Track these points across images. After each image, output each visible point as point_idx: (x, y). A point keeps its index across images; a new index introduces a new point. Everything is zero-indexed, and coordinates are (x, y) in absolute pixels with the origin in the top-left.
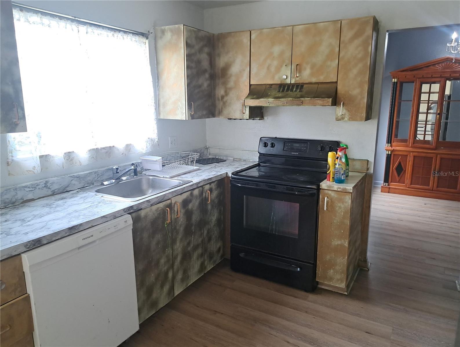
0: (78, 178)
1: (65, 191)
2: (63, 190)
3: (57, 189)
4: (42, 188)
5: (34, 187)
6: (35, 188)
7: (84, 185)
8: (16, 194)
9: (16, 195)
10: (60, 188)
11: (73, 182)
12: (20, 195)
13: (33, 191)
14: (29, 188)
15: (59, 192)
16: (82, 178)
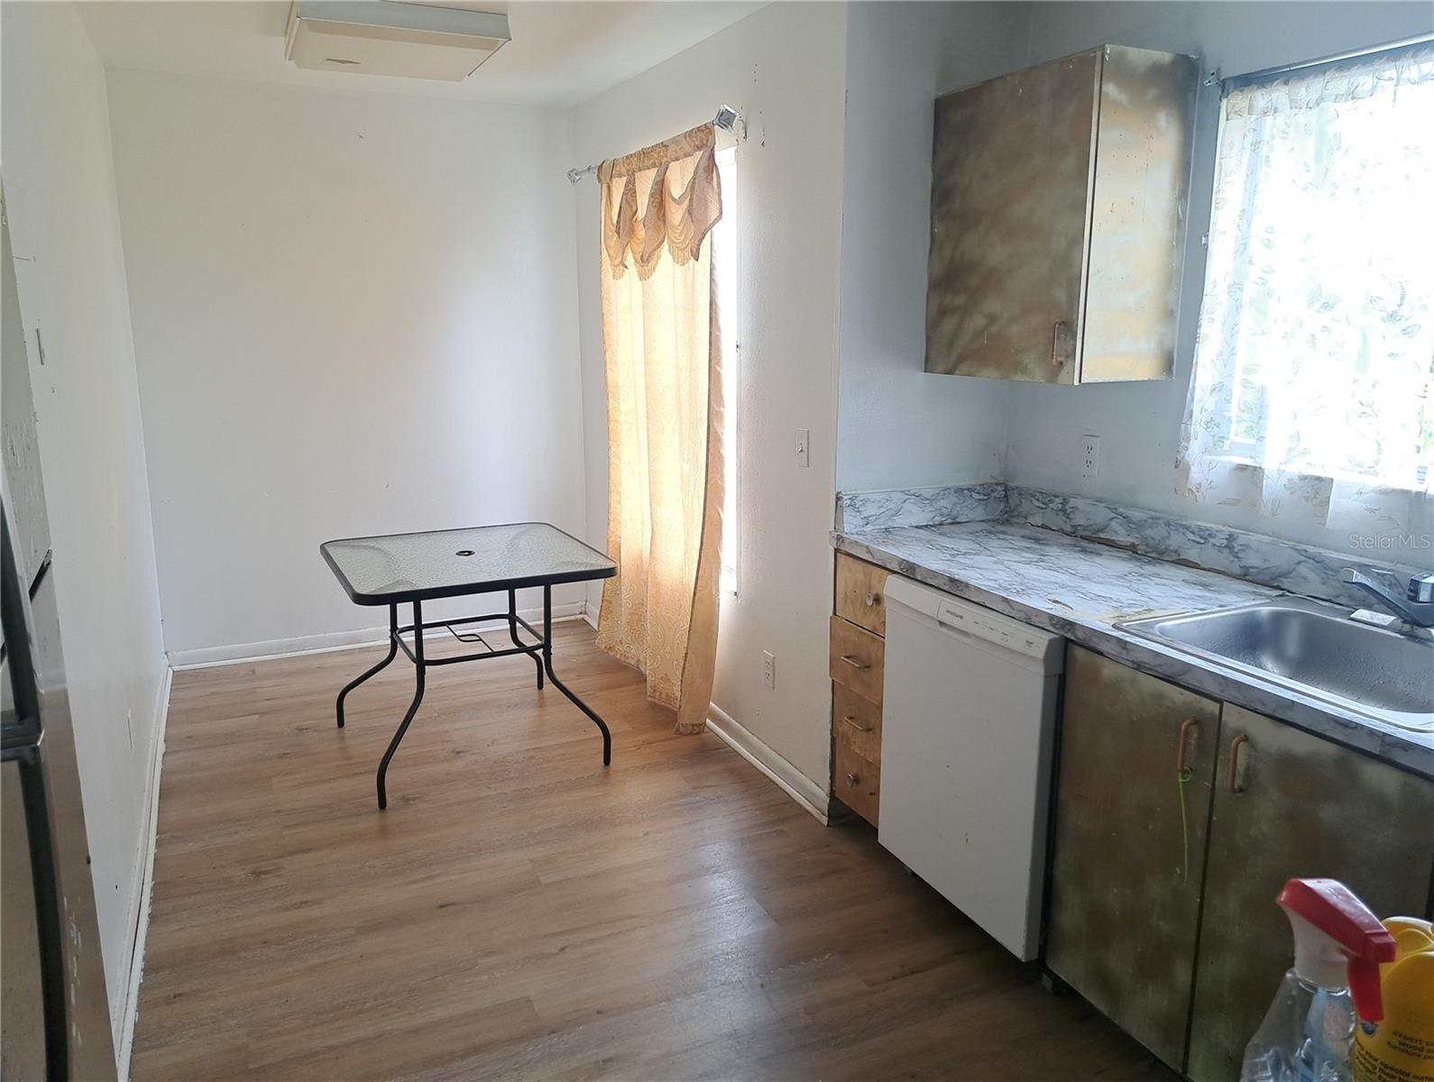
0: (1318, 562)
1: (1276, 584)
2: (1272, 578)
3: (1256, 568)
4: (1221, 549)
5: (1206, 536)
6: (1206, 539)
7: (1338, 596)
8: (1167, 534)
9: (1167, 538)
10: (1264, 569)
11: (1303, 570)
12: (1175, 540)
13: (1200, 546)
14: (1193, 533)
15: (1260, 577)
16: (1332, 570)
